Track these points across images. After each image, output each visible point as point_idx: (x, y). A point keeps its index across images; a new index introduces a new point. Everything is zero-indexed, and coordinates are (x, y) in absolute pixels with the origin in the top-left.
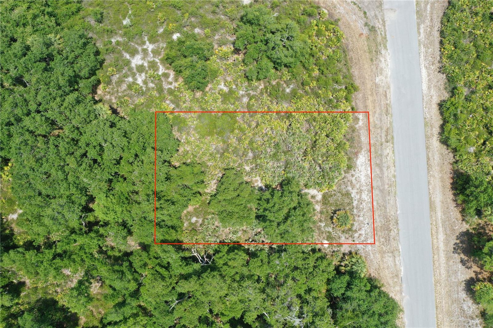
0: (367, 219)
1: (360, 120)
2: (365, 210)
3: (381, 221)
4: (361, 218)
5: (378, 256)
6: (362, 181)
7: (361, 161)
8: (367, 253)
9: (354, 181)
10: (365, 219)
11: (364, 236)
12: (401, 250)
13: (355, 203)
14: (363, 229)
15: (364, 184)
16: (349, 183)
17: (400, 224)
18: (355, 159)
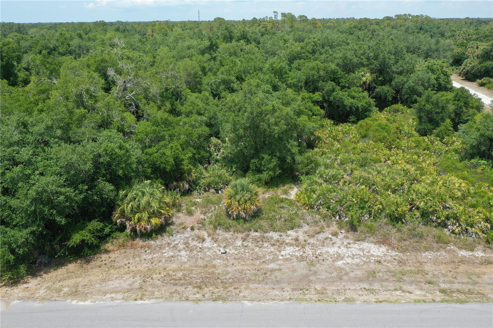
0: (236, 252)
1: (470, 253)
2: (257, 249)
3: (228, 273)
4: (239, 243)
5: (143, 267)
6: (325, 249)
7: (374, 250)
8: (158, 249)
9: (321, 236)
10: (236, 249)
11: (200, 245)
12: (139, 302)
13: (275, 235)
14: (215, 245)
15: (319, 251)
16: (318, 229)
17: (212, 304)
18: (372, 239)
